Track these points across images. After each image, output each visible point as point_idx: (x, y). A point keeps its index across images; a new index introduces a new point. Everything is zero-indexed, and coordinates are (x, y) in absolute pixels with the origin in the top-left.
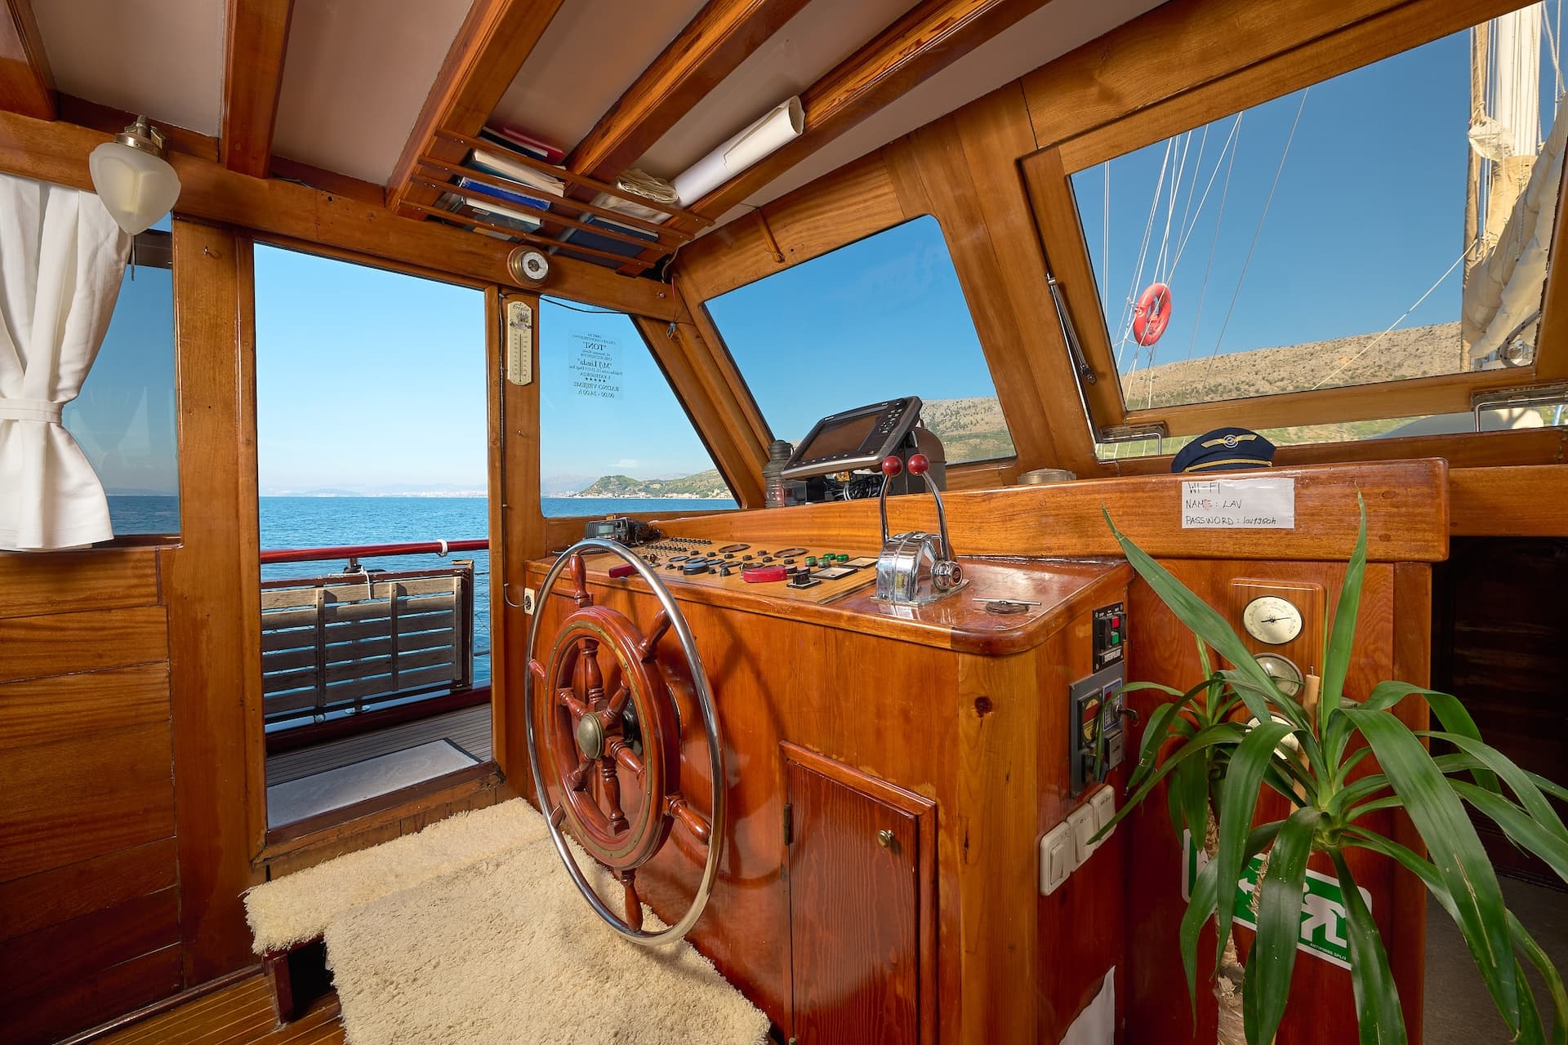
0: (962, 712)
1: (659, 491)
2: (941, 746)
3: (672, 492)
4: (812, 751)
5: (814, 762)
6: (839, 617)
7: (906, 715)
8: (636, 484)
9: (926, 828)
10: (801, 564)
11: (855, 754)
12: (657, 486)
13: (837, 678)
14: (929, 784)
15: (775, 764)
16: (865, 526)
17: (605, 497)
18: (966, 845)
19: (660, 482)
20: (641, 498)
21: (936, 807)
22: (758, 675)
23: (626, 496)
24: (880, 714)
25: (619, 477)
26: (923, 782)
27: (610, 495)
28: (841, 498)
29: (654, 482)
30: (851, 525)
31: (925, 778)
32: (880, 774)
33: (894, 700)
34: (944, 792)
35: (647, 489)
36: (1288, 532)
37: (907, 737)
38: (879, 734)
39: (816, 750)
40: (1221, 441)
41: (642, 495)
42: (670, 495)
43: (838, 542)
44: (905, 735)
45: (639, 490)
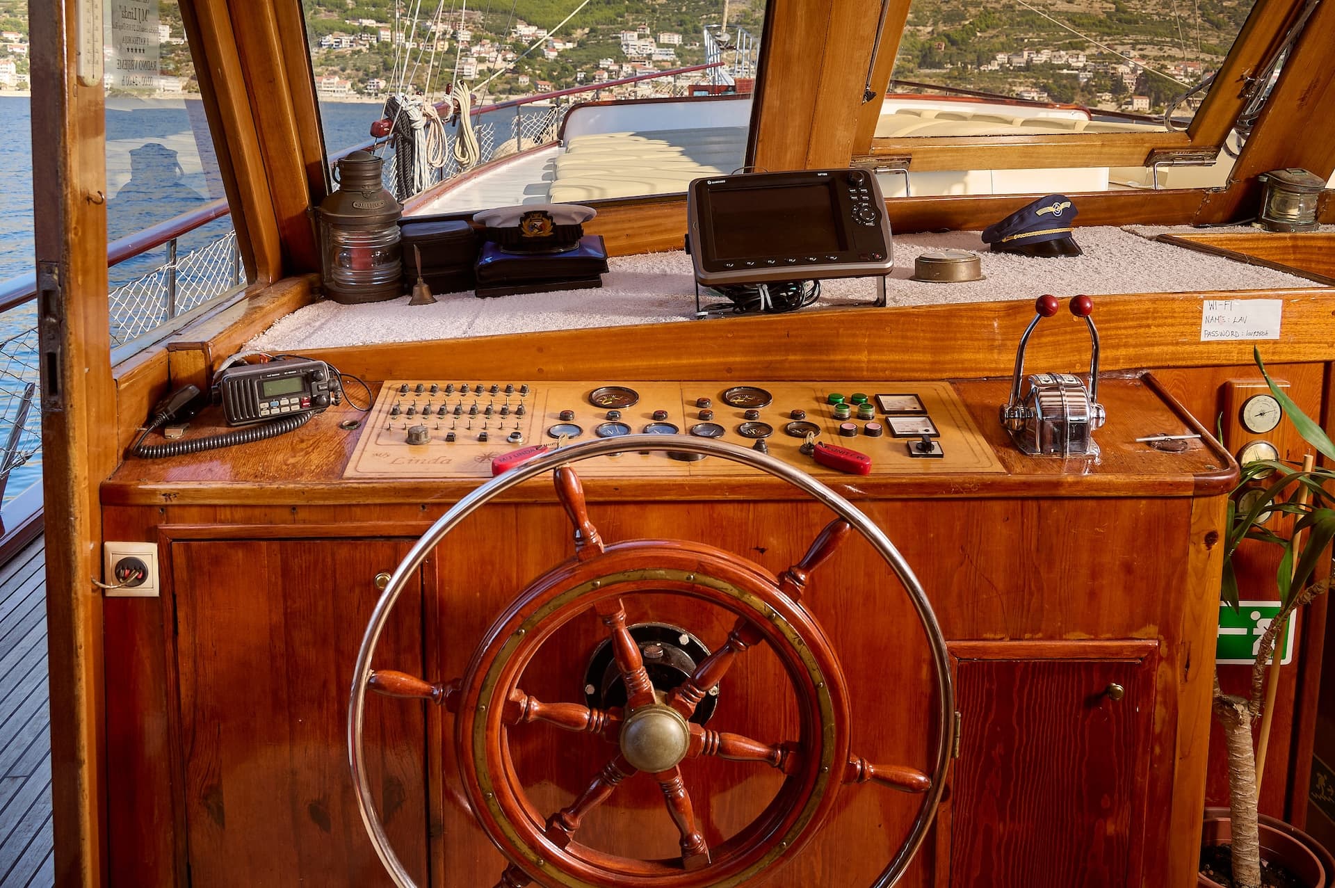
0: (1192, 548)
2: (1168, 585)
4: (994, 640)
5: (1002, 650)
7: (1128, 569)
9: (1151, 665)
11: (1059, 624)
13: (1038, 550)
14: (1151, 625)
18: (1188, 666)
21: (1159, 645)
24: (1095, 574)
26: (1144, 625)
31: (1147, 620)
32: (1091, 634)
33: (1113, 557)
34: (1168, 630)
36: (1275, 342)
37: (1128, 589)
38: (1093, 594)
39: (998, 637)
40: (1051, 209)
44: (1125, 587)
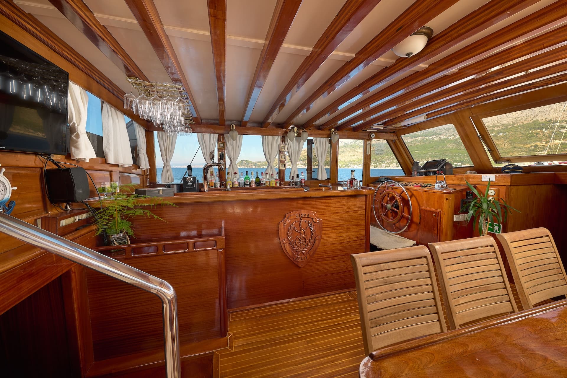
0: (444, 200)
1: (260, 165)
2: (442, 204)
3: (264, 166)
4: (424, 207)
6: (429, 190)
7: (437, 201)
8: (252, 163)
9: (439, 213)
10: (423, 185)
11: (430, 207)
12: (259, 164)
13: (428, 198)
15: (418, 210)
16: (434, 180)
17: (241, 167)
19: (260, 162)
20: (253, 168)
21: (441, 211)
22: (416, 199)
23: (248, 167)
24: (434, 202)
25: (246, 161)
26: (439, 208)
27: (243, 167)
28: (430, 175)
29: (258, 162)
30: (432, 180)
33: (436, 200)
34: (442, 209)
35: (256, 164)
36: (494, 182)
37: (437, 204)
38: (434, 204)
41: (254, 167)
42: (263, 167)
43: (429, 182)
45: (253, 165)
